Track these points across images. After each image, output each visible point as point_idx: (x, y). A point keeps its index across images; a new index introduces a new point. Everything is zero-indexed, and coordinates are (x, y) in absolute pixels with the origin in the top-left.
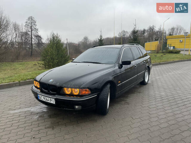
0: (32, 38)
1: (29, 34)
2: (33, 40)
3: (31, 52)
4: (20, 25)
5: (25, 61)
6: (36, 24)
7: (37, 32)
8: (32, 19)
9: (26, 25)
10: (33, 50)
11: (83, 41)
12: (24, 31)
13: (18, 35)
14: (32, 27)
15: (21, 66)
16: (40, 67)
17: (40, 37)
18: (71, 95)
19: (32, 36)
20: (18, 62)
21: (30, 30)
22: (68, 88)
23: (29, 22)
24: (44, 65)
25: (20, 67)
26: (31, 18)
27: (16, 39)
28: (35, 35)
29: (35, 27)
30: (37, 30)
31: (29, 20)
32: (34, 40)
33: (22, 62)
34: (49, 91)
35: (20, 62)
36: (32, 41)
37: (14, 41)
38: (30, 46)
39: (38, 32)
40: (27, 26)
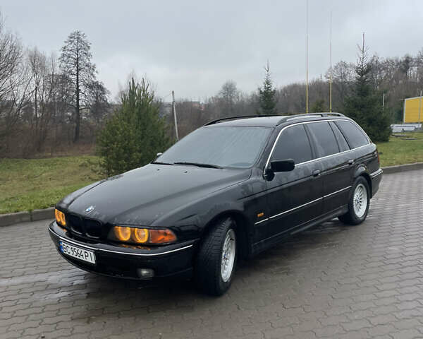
0: (78, 91)
1: (70, 81)
2: (81, 97)
3: (74, 130)
4: (48, 55)
5: (60, 153)
6: (89, 51)
7: (92, 74)
8: (78, 38)
9: (63, 55)
10: (81, 124)
11: (221, 96)
12: (58, 71)
13: (41, 84)
14: (80, 62)
15: (48, 168)
16: (95, 172)
17: (100, 87)
18: (132, 243)
19: (78, 86)
20: (40, 157)
21: (74, 70)
22: (124, 226)
23: (71, 47)
24: (104, 166)
25: (45, 171)
26: (76, 38)
27: (38, 96)
28: (87, 82)
29: (88, 62)
30: (91, 68)
31: (72, 42)
32: (83, 97)
33: (51, 156)
34: (84, 235)
35: (45, 157)
36: (78, 99)
37: (32, 100)
38: (73, 114)
39: (94, 73)
40: (65, 58)
